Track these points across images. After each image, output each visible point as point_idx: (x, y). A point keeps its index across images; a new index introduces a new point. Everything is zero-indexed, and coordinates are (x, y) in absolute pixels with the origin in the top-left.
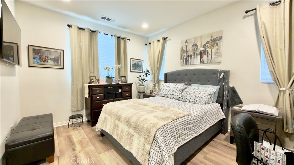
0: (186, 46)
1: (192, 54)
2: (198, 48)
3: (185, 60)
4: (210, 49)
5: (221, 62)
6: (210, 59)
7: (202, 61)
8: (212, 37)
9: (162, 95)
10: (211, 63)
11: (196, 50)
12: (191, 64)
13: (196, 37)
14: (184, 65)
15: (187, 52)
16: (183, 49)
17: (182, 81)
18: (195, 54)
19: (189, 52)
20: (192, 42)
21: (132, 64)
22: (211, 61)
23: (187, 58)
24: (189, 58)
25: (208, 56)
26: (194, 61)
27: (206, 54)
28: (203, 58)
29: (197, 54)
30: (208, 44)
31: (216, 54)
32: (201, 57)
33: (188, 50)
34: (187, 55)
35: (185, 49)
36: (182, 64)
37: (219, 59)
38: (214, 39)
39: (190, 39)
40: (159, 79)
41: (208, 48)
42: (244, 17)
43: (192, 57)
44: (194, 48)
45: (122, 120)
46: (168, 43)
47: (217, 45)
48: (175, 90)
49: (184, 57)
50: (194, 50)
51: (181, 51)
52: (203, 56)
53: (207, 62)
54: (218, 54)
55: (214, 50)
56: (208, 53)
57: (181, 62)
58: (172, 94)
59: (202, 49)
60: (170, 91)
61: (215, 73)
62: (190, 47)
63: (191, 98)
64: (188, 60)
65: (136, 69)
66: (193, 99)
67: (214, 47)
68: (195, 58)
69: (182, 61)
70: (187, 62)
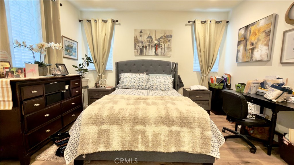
0: (141, 36)
2: (153, 40)
4: (163, 43)
5: (170, 56)
10: (164, 56)
11: (151, 42)
13: (152, 30)
15: (142, 42)
16: (137, 38)
17: (139, 71)
18: (150, 46)
19: (144, 43)
20: (147, 34)
21: (65, 46)
22: (164, 54)
23: (142, 48)
24: (144, 48)
25: (161, 50)
26: (149, 52)
29: (152, 46)
30: (162, 39)
31: (168, 48)
33: (142, 40)
35: (139, 38)
36: (137, 54)
37: (169, 54)
38: (166, 35)
39: (145, 30)
44: (149, 40)
47: (169, 41)
49: (139, 47)
50: (149, 42)
51: (135, 40)
52: (157, 49)
55: (166, 45)
56: (161, 46)
57: (135, 52)
59: (157, 42)
61: (168, 64)
62: (145, 38)
64: (143, 51)
65: (70, 54)
67: (166, 42)
68: (150, 50)
69: (136, 51)
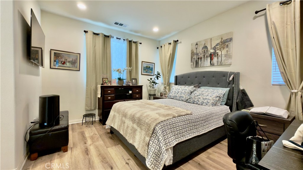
0: (197, 48)
1: (203, 57)
2: (209, 50)
3: (195, 63)
4: (220, 51)
5: (231, 64)
6: (220, 61)
7: (212, 63)
8: (222, 39)
9: (171, 97)
10: (221, 65)
11: (206, 52)
12: (201, 67)
13: (206, 39)
14: (194, 67)
15: (197, 54)
16: (193, 51)
17: (192, 83)
18: (206, 57)
19: (199, 55)
20: (202, 44)
21: (144, 67)
22: (221, 63)
23: (197, 60)
24: (200, 60)
25: (218, 58)
26: (204, 63)
27: (216, 57)
28: (213, 60)
29: (207, 56)
30: (218, 46)
31: (226, 56)
32: (211, 59)
33: (198, 52)
34: (197, 57)
35: (195, 51)
36: (193, 67)
37: (229, 61)
38: (224, 40)
39: (200, 42)
40: (170, 82)
41: (218, 50)
42: (255, 18)
43: (202, 59)
44: (205, 50)
45: (128, 116)
46: (179, 46)
47: (227, 46)
48: (183, 92)
49: (195, 60)
50: (204, 53)
51: (191, 53)
52: (213, 58)
53: (217, 64)
54: (228, 56)
55: (224, 52)
56: (218, 55)
57: (191, 65)
58: (180, 96)
59: (212, 51)
60: (179, 93)
61: (224, 75)
62: (200, 50)
63: (199, 99)
64: (198, 63)
65: (147, 72)
66: (201, 101)
67: (224, 48)
68: (206, 60)
69: (192, 63)
70: (197, 65)
